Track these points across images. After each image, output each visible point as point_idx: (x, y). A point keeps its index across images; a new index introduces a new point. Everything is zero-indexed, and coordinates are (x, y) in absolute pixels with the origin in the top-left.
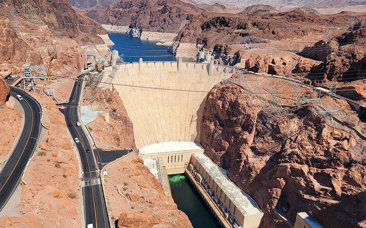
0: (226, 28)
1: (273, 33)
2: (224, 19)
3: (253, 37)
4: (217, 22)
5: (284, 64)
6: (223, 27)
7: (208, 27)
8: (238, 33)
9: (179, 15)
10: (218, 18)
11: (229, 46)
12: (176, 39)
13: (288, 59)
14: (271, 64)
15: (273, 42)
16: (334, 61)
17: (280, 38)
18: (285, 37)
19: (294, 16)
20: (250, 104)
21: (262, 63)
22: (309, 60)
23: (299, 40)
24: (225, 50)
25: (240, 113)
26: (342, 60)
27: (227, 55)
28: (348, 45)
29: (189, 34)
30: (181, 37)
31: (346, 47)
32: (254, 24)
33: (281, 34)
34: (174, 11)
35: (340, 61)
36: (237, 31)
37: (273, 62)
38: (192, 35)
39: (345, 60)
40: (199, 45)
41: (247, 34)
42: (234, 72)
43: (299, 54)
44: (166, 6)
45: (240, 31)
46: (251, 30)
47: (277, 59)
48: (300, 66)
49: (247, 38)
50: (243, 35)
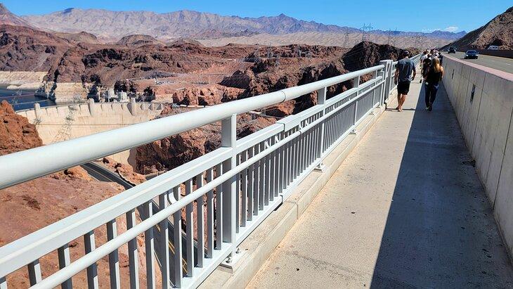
0: (119, 61)
1: (179, 66)
2: (114, 51)
3: (158, 71)
4: (105, 56)
5: (212, 94)
6: (114, 61)
7: (93, 61)
8: (138, 67)
9: (33, 47)
10: (105, 50)
11: (136, 82)
12: (48, 79)
13: (214, 89)
14: (200, 96)
15: (181, 75)
16: (256, 87)
17: (187, 71)
18: (191, 70)
19: (190, 48)
20: (194, 137)
21: (191, 95)
22: (233, 89)
23: (206, 72)
24: (131, 86)
25: (186, 148)
26: (262, 86)
27: (135, 92)
28: (262, 73)
29: (67, 71)
30: (55, 76)
31: (261, 75)
32: (155, 57)
33: (187, 67)
34: (22, 41)
35: (260, 86)
36: (135, 65)
37: (202, 94)
38: (73, 73)
39: (264, 85)
40: (87, 84)
41: (150, 68)
42: (163, 109)
43: (220, 84)
44: (6, 34)
45: (140, 64)
46: (153, 63)
47: (204, 90)
48: (228, 95)
49: (151, 72)
50: (146, 69)
